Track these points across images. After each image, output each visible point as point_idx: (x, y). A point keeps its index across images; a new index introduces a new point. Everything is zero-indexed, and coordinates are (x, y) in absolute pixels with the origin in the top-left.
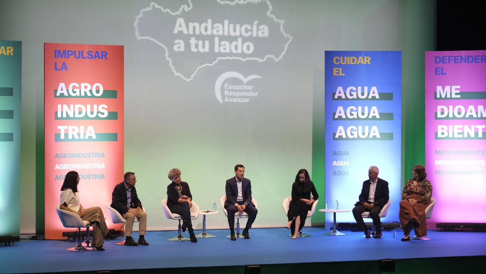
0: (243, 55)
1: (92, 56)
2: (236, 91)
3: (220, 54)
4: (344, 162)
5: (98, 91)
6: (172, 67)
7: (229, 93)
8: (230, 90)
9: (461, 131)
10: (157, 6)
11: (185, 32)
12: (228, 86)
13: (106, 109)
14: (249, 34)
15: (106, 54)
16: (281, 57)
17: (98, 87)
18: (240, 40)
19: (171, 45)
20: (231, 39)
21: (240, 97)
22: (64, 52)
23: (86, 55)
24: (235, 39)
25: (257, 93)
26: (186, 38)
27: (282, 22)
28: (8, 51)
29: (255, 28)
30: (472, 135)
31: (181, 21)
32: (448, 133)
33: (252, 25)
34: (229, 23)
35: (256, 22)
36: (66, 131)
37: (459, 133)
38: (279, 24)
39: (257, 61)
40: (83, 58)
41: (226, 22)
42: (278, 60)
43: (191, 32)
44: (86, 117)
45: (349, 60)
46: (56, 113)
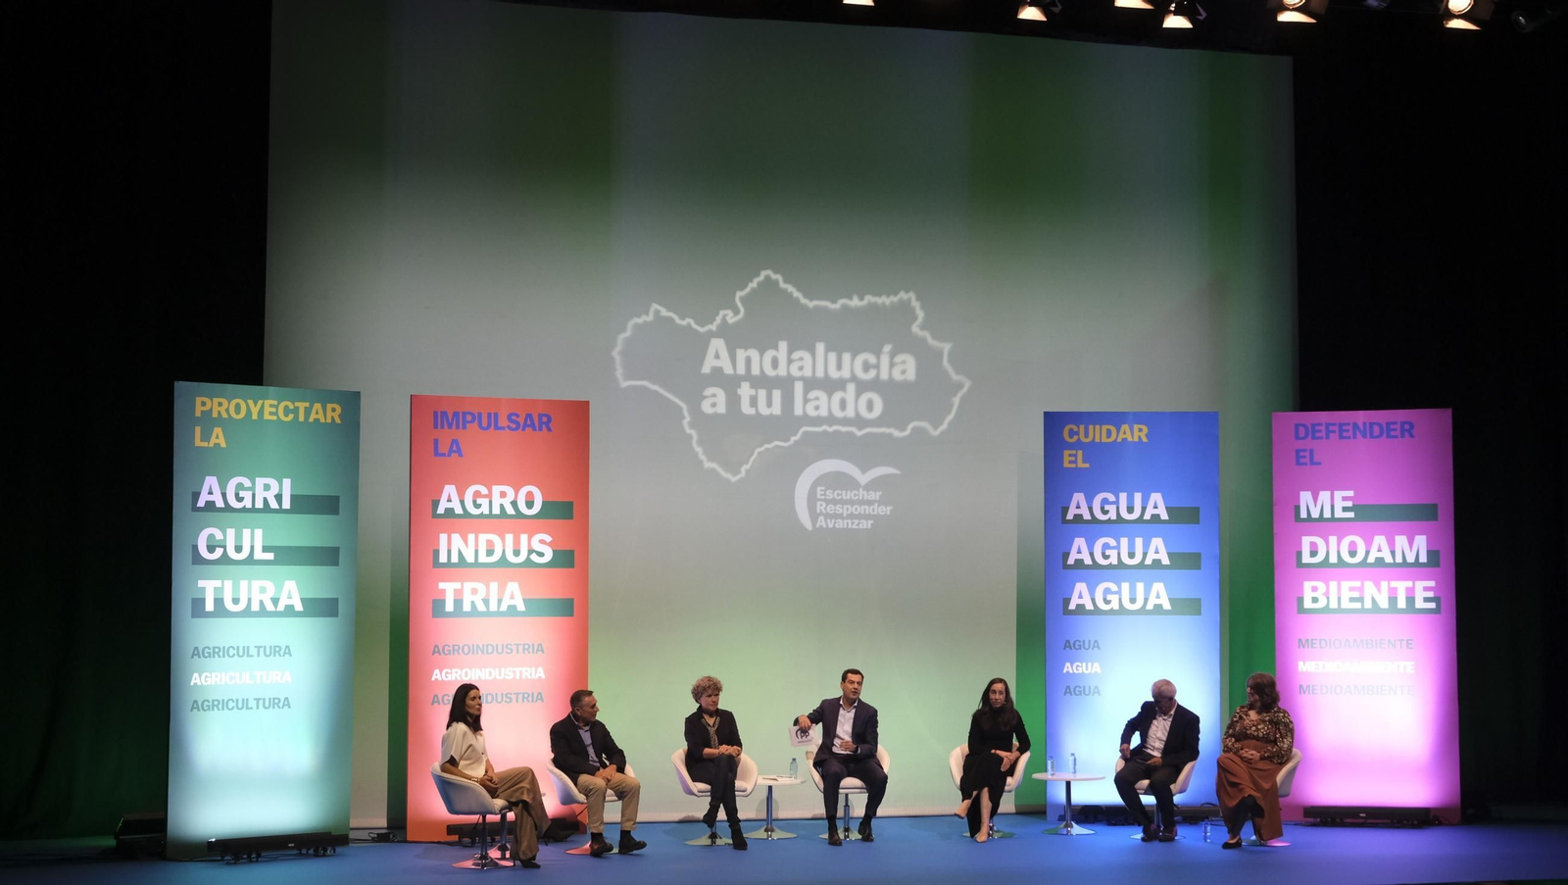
0: (859, 421)
1: (518, 424)
2: (843, 502)
3: (806, 420)
4: (1090, 664)
5: (530, 504)
6: (699, 450)
7: (825, 509)
8: (828, 502)
9: (1356, 594)
10: (664, 312)
11: (728, 370)
12: (825, 491)
13: (549, 544)
14: (872, 373)
15: (549, 420)
16: (944, 427)
17: (530, 495)
18: (851, 388)
19: (695, 400)
20: (831, 386)
21: (851, 516)
22: (456, 414)
23: (503, 422)
24: (841, 385)
25: (889, 508)
26: (730, 384)
27: (947, 347)
28: (329, 414)
29: (885, 360)
30: (1384, 603)
31: (718, 345)
32: (1328, 598)
33: (878, 354)
34: (828, 350)
35: (887, 348)
36: (458, 593)
37: (1352, 600)
38: (941, 353)
39: (890, 435)
40: (497, 428)
41: (820, 348)
42: (936, 433)
43: (741, 370)
44: (503, 562)
45: (1099, 434)
46: (436, 553)
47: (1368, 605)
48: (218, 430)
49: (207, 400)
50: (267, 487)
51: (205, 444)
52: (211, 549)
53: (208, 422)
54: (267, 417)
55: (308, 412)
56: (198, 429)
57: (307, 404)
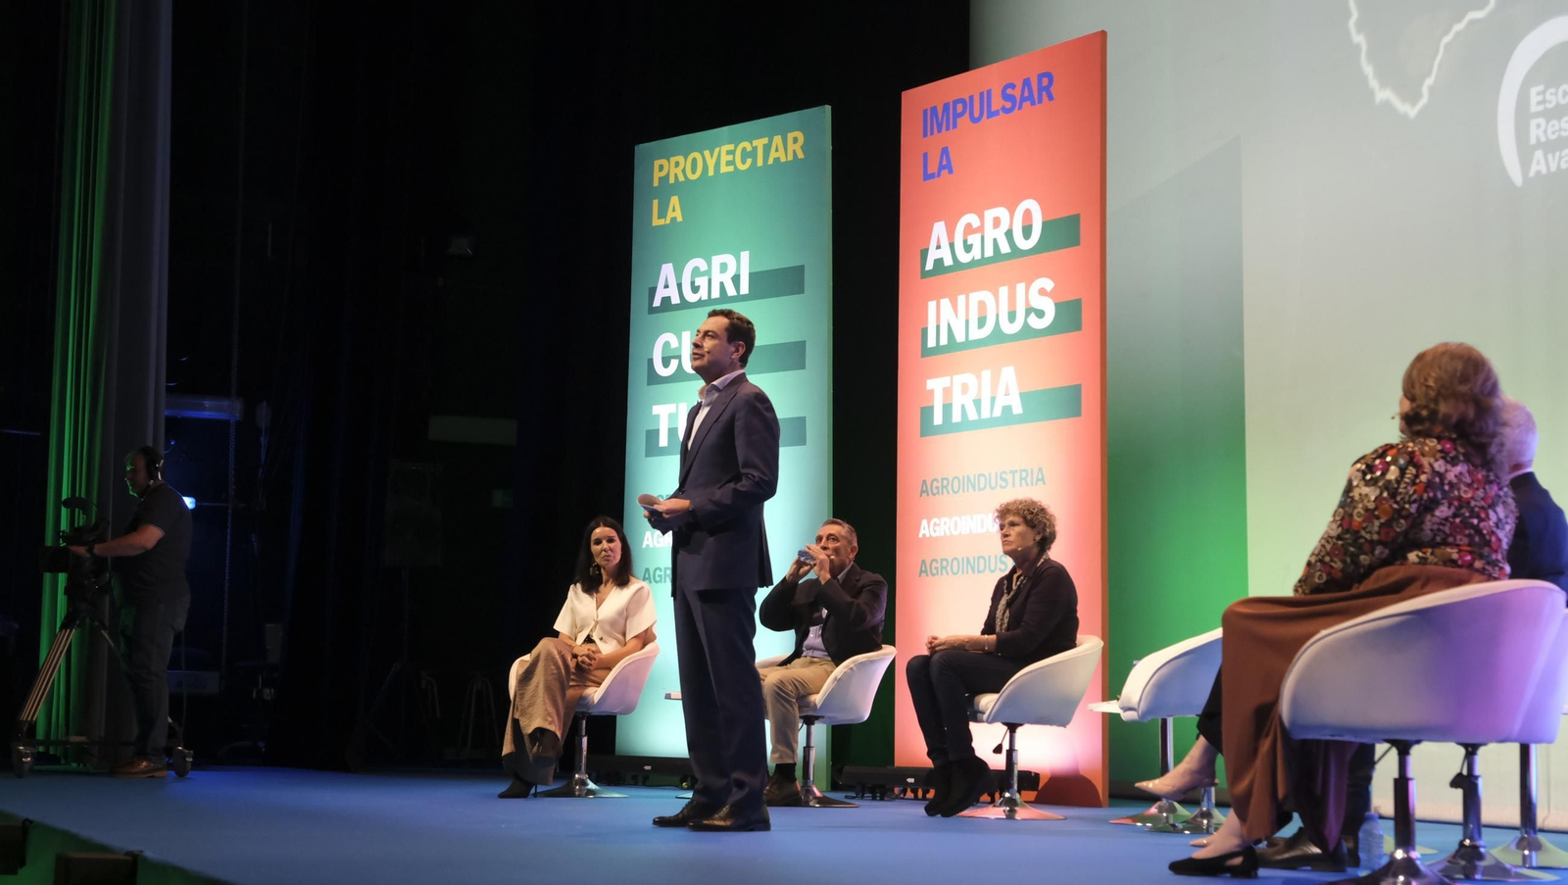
1: (1012, 100)
5: (1027, 232)
6: (1368, 70)
12: (1543, 93)
13: (1052, 294)
15: (1051, 82)
17: (1028, 214)
22: (946, 107)
23: (997, 102)
28: (790, 146)
36: (947, 392)
40: (991, 114)
44: (998, 336)
46: (925, 331)
48: (675, 200)
49: (664, 162)
50: (724, 267)
51: (661, 222)
52: (666, 362)
53: (666, 189)
54: (724, 169)
55: (767, 149)
56: (655, 203)
57: (765, 140)
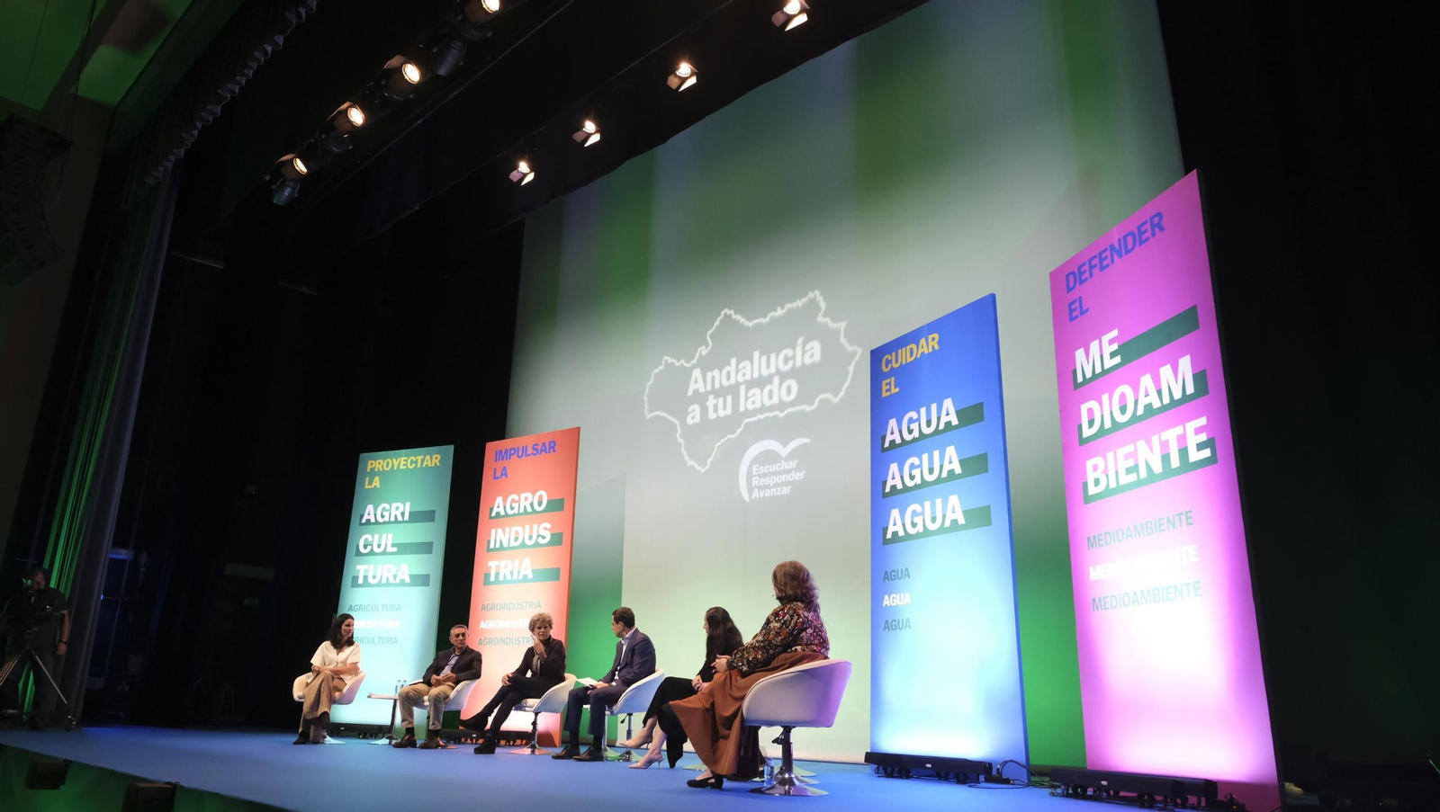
0: (782, 406)
1: (537, 450)
2: (770, 474)
3: (748, 413)
4: (902, 594)
5: (540, 504)
6: (684, 453)
7: (759, 482)
8: (760, 476)
9: (1131, 463)
10: (670, 360)
11: (702, 390)
12: (758, 468)
13: (549, 530)
14: (790, 364)
15: (555, 445)
16: (842, 394)
17: (541, 497)
18: (776, 380)
19: (682, 415)
20: (761, 382)
21: (776, 485)
22: (506, 450)
23: (530, 451)
24: (769, 380)
25: (803, 473)
26: (700, 398)
27: (843, 325)
28: (434, 460)
29: (799, 350)
30: (1158, 468)
31: (697, 373)
32: (1107, 476)
33: (793, 347)
34: (761, 355)
35: (800, 341)
36: (498, 567)
37: (1129, 471)
38: (838, 331)
39: (803, 411)
40: (527, 455)
41: (756, 354)
42: (837, 400)
43: (709, 388)
44: (523, 545)
45: (905, 356)
46: (489, 541)
47: (1143, 474)
48: (377, 478)
49: (373, 462)
50: (397, 508)
51: (370, 487)
52: (365, 547)
53: (373, 474)
54: (402, 467)
55: (423, 461)
56: (367, 478)
57: (422, 457)
